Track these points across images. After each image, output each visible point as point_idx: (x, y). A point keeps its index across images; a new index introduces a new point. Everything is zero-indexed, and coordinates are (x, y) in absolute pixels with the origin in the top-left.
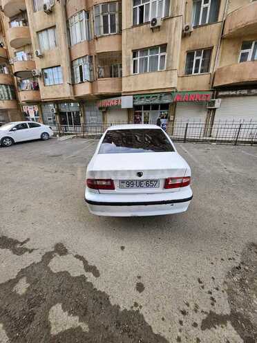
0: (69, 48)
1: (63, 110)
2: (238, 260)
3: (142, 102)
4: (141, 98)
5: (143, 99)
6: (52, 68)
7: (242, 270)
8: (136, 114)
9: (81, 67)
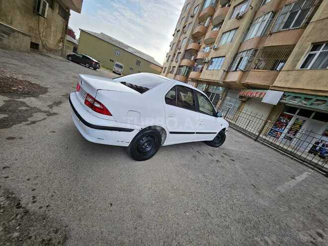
0: (241, 44)
1: (210, 90)
2: (32, 207)
3: (295, 102)
4: (296, 97)
5: (298, 100)
6: (219, 57)
7: (15, 210)
8: (282, 115)
9: (241, 58)
